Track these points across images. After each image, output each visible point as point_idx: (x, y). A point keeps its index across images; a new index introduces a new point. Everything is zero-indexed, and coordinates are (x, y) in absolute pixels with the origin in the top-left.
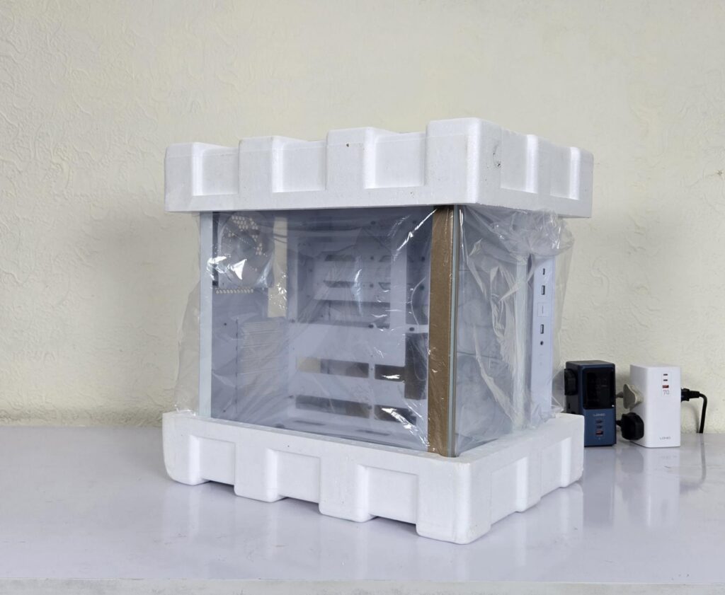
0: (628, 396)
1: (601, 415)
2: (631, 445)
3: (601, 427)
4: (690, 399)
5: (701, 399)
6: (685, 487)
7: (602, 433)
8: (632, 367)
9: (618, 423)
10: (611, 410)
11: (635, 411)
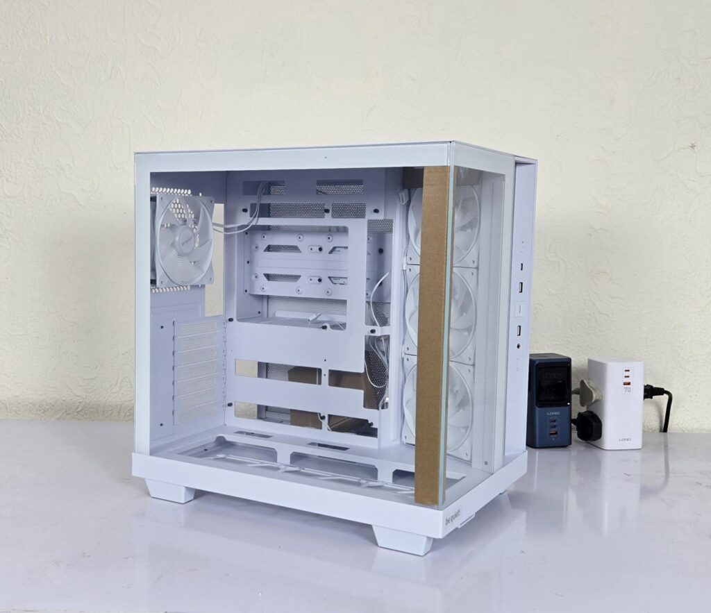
0: (585, 393)
1: (556, 413)
2: (586, 446)
3: (555, 427)
4: (654, 397)
5: (666, 397)
6: (646, 492)
7: (556, 433)
8: (590, 361)
9: (573, 421)
10: (567, 408)
11: (593, 409)
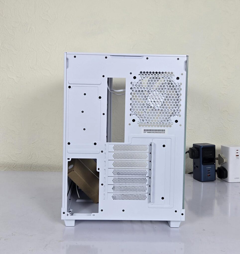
0: (221, 160)
1: (210, 167)
2: (221, 181)
3: (209, 173)
7: (210, 176)
8: (222, 146)
9: (216, 171)
10: (214, 165)
11: (224, 166)
